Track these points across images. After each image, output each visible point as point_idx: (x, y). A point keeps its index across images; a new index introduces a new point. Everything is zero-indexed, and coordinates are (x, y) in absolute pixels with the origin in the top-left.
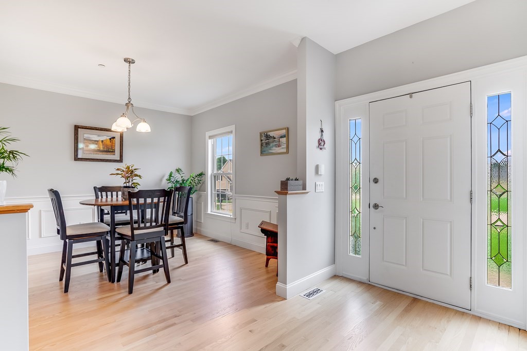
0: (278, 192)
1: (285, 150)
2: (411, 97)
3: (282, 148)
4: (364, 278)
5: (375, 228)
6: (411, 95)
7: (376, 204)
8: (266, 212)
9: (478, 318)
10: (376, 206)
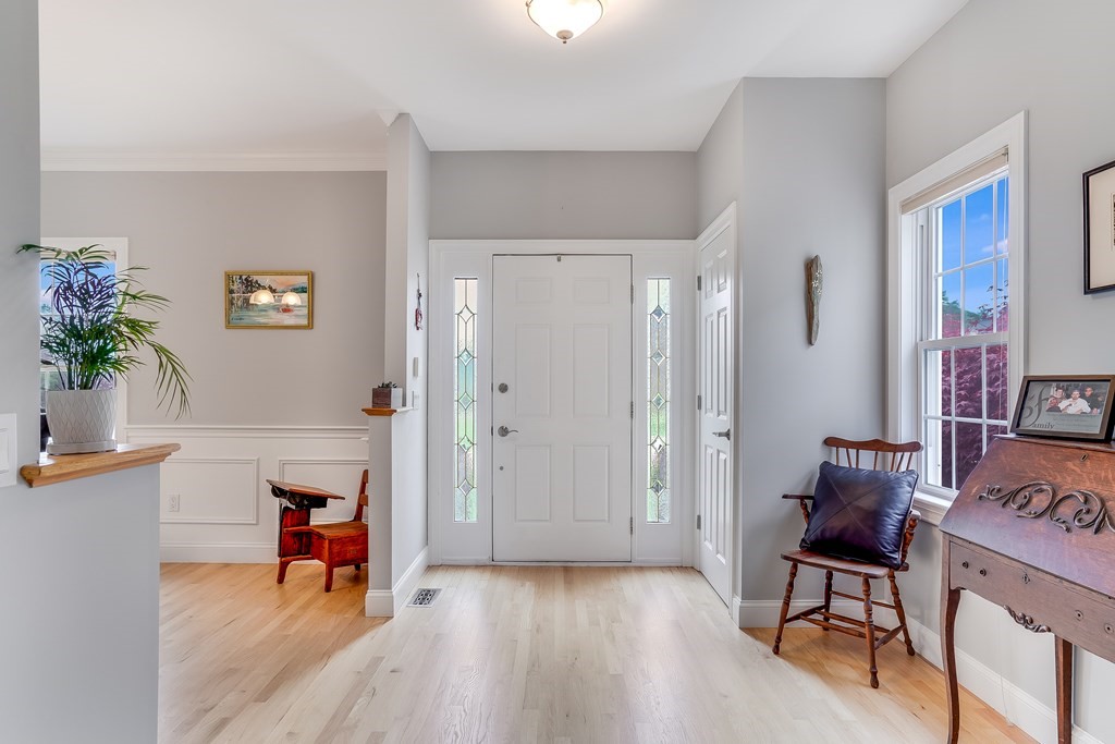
0: (369, 412)
1: (304, 322)
2: (559, 260)
3: (297, 316)
4: (484, 558)
5: (501, 468)
6: (559, 256)
7: (502, 427)
8: (248, 462)
9: (641, 569)
10: (504, 431)
